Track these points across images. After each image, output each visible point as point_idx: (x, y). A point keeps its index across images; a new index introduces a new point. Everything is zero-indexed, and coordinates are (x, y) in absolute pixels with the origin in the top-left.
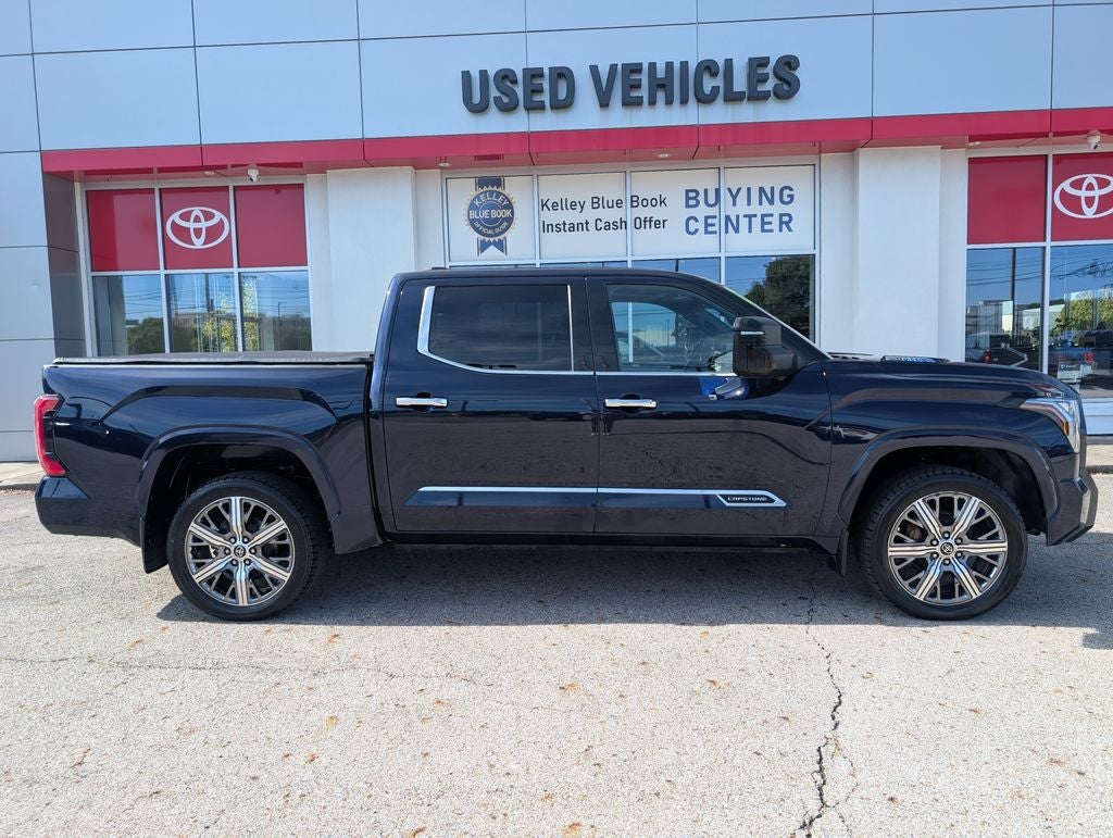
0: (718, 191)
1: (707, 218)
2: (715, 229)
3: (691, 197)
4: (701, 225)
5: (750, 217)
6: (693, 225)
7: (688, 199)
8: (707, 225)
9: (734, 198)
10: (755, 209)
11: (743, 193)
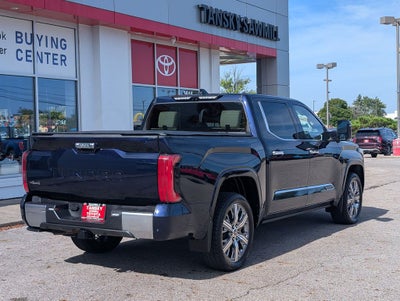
0: (32, 35)
1: (27, 51)
2: (31, 59)
3: (18, 36)
4: (23, 55)
5: (48, 54)
6: (20, 55)
7: (17, 37)
8: (27, 56)
9: (40, 41)
10: (49, 50)
11: (44, 39)
